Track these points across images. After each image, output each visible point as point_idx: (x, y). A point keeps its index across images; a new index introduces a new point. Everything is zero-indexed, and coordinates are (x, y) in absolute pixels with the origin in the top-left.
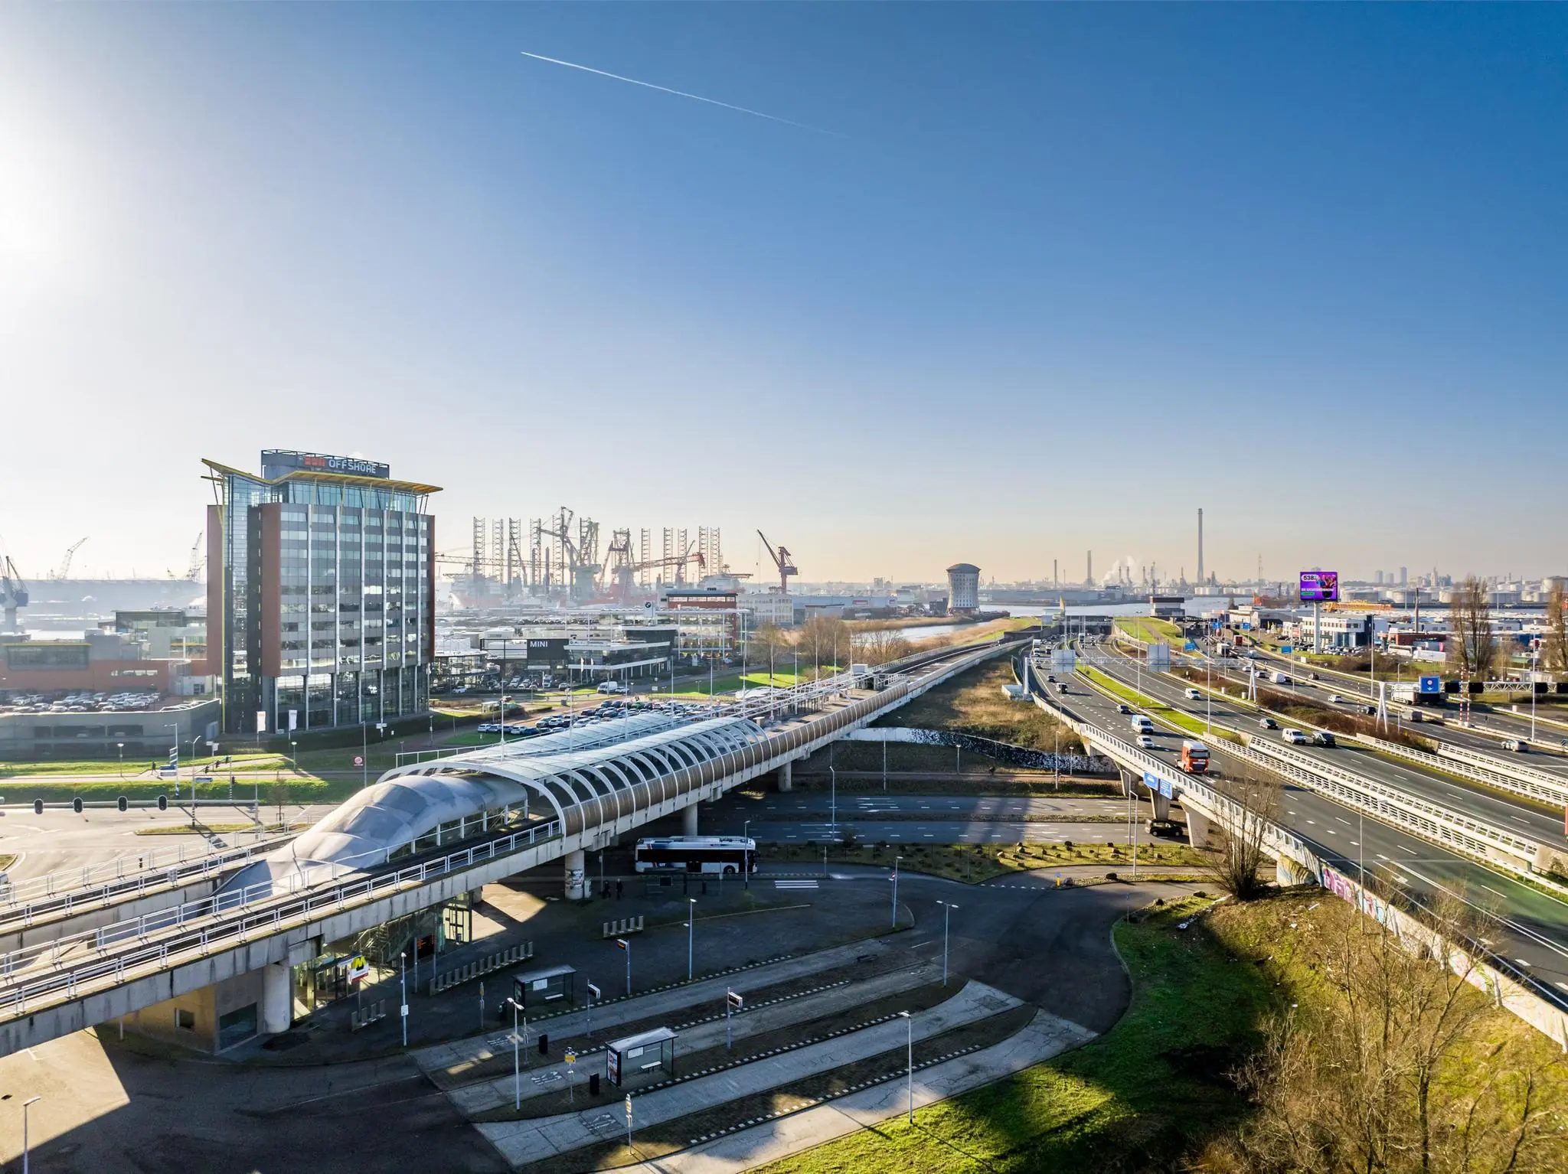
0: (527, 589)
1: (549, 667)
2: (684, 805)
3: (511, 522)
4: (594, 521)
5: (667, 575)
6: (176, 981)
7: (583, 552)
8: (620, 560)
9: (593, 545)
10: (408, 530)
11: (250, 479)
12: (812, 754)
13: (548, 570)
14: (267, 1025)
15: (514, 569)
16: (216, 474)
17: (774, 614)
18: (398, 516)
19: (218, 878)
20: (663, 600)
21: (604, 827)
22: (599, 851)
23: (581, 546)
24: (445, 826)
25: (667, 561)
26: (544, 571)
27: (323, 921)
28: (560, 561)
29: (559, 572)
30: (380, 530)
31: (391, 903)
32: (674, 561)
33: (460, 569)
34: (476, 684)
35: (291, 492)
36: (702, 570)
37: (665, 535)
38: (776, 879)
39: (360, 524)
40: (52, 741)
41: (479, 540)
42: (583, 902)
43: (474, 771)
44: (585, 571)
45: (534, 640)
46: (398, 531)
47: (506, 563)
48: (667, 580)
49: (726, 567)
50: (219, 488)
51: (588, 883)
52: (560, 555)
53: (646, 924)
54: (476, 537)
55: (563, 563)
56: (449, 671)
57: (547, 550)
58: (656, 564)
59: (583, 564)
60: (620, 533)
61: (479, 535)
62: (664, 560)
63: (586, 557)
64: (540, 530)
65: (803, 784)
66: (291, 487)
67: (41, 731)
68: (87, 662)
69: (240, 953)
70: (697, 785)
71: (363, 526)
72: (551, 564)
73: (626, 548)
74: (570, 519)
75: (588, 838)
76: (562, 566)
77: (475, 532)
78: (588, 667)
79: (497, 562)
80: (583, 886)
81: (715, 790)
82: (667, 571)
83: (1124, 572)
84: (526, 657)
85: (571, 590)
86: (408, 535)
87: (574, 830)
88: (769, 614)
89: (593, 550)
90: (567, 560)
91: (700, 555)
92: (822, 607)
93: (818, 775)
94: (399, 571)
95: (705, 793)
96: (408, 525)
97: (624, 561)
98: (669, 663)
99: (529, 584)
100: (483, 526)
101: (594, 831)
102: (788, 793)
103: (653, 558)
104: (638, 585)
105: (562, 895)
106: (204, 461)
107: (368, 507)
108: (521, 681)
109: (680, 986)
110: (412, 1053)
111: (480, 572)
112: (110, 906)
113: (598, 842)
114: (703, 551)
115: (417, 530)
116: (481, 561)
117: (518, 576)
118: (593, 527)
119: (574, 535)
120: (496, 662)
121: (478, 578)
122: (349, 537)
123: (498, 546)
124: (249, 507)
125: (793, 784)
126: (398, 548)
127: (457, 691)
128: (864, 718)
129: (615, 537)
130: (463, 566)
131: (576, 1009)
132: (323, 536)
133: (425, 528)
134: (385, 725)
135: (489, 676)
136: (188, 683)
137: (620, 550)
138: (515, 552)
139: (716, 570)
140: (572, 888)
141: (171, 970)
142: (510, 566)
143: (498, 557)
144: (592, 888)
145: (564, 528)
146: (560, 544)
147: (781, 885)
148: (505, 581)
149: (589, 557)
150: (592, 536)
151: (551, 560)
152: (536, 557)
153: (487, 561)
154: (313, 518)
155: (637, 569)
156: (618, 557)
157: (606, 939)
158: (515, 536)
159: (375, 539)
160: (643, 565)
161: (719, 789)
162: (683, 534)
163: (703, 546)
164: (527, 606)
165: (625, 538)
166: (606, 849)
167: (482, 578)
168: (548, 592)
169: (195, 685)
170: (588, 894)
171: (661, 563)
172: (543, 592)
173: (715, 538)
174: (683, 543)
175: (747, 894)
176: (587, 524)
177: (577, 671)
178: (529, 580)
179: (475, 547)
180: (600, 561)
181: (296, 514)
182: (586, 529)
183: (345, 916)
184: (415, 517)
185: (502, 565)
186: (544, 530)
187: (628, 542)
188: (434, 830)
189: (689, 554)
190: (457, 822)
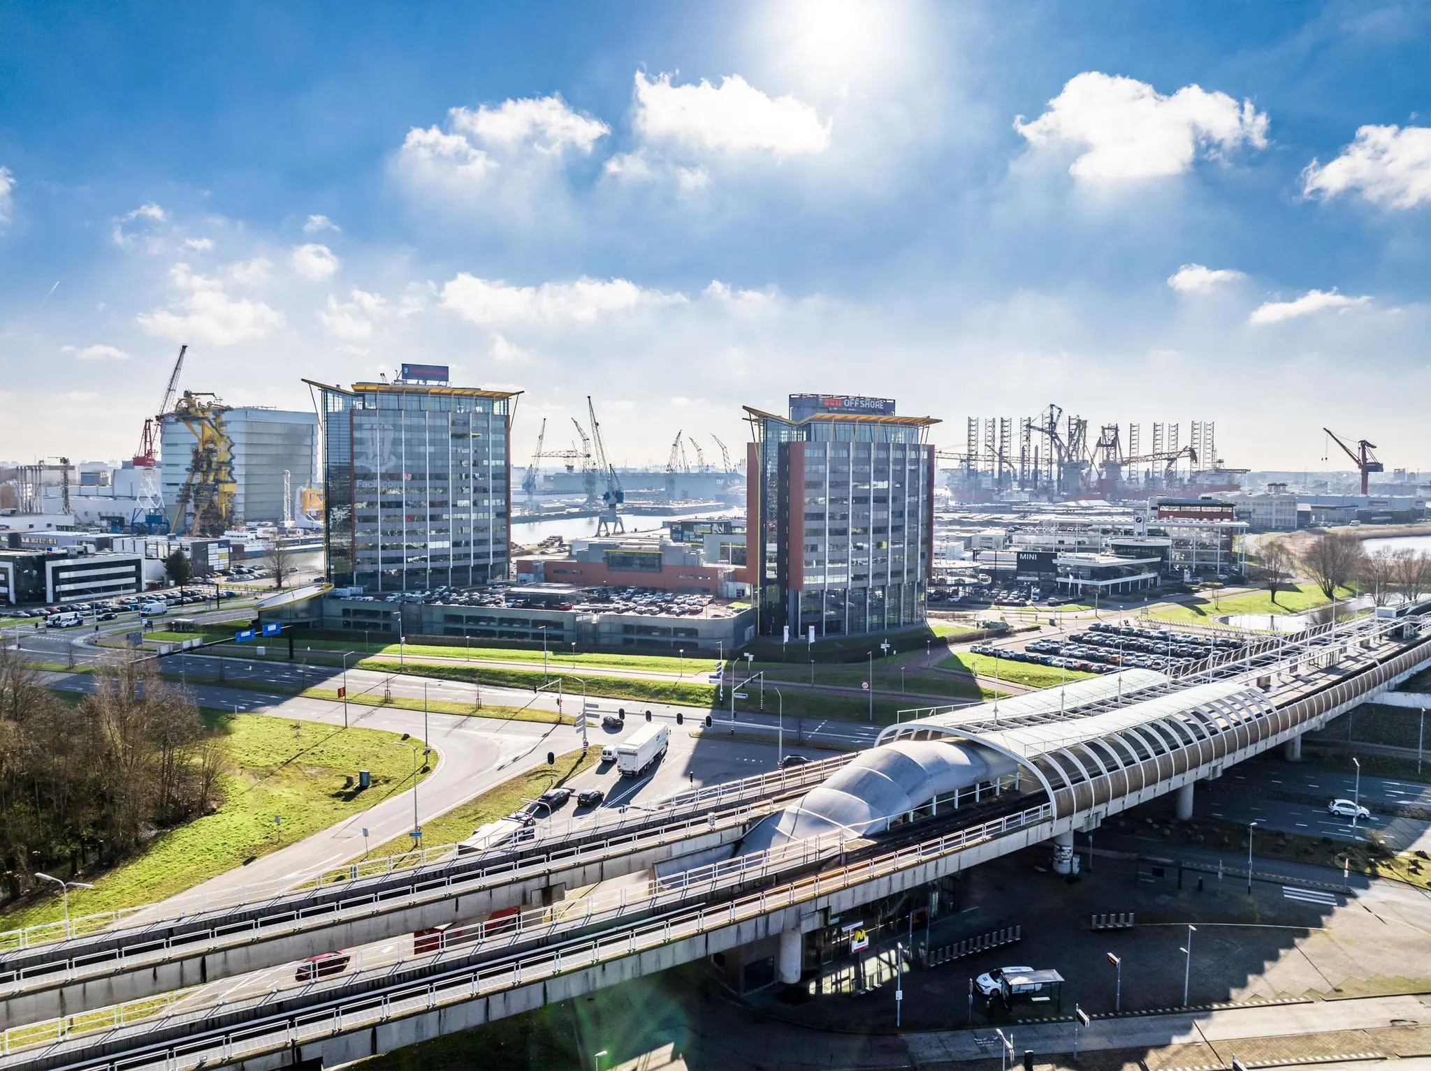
0: (1017, 484)
1: (1037, 579)
2: (1180, 785)
3: (1002, 421)
4: (1082, 418)
5: (1156, 471)
6: (710, 942)
7: (1071, 448)
8: (1108, 454)
9: (1081, 442)
10: (911, 460)
11: (778, 420)
12: (1327, 723)
13: (1036, 467)
14: (782, 976)
15: (1005, 465)
16: (753, 417)
17: (1274, 517)
18: (902, 447)
19: (747, 823)
20: (1153, 508)
21: (1094, 809)
22: (1089, 833)
23: (1070, 444)
24: (939, 797)
25: (1156, 456)
26: (1032, 467)
27: (831, 896)
28: (1048, 457)
29: (1048, 468)
30: (886, 461)
31: (890, 879)
32: (1164, 457)
33: (955, 464)
34: (969, 594)
35: (813, 432)
36: (1194, 465)
37: (1155, 430)
38: (1285, 885)
39: (870, 457)
41: (973, 438)
42: (1071, 878)
44: (1073, 467)
45: (1024, 551)
46: (902, 461)
47: (997, 459)
48: (1157, 475)
49: (1220, 461)
50: (756, 428)
51: (1076, 860)
52: (1048, 452)
53: (1136, 920)
54: (970, 436)
55: (1051, 459)
56: (945, 581)
57: (1037, 448)
58: (1145, 459)
59: (1071, 460)
60: (1108, 429)
61: (973, 433)
62: (1154, 455)
63: (1074, 453)
64: (1029, 426)
65: (1315, 755)
66: (813, 426)
67: (628, 628)
68: (660, 567)
69: (761, 920)
70: (1195, 765)
71: (872, 459)
72: (1039, 460)
73: (1114, 443)
74: (1059, 417)
75: (1078, 820)
76: (1050, 462)
77: (970, 431)
78: (1076, 581)
79: (989, 458)
80: (1071, 862)
81: (1215, 768)
82: (1156, 466)
84: (1015, 568)
85: (1059, 486)
86: (910, 464)
87: (1065, 813)
88: (1269, 517)
89: (1081, 446)
90: (1055, 457)
91: (1192, 451)
92: (1331, 508)
93: (1333, 744)
95: (1203, 771)
96: (911, 455)
97: (1112, 456)
98: (1159, 579)
99: (1018, 479)
100: (977, 425)
101: (1085, 813)
102: (1296, 763)
103: (1142, 454)
104: (1125, 479)
105: (1050, 867)
106: (744, 407)
107: (877, 441)
109: (1173, 1012)
110: (904, 1036)
111: (973, 467)
112: (664, 844)
113: (1088, 824)
114: (1195, 446)
115: (918, 459)
116: (974, 457)
117: (1008, 471)
118: (1081, 425)
119: (1062, 431)
120: (988, 572)
121: (972, 473)
123: (990, 444)
124: (780, 443)
125: (1302, 754)
127: (952, 600)
128: (1392, 680)
129: (1103, 432)
130: (958, 462)
131: (1062, 1018)
133: (926, 457)
134: (888, 646)
135: (981, 587)
136: (732, 587)
137: (1107, 446)
138: (1005, 449)
139: (1209, 465)
140: (1060, 862)
141: (706, 933)
142: (1000, 462)
143: (990, 453)
144: (1081, 864)
145: (1053, 425)
146: (1049, 441)
147: (1292, 894)
148: (996, 476)
149: (1077, 452)
150: (1080, 433)
151: (1039, 456)
152: (1026, 453)
153: (979, 457)
154: (830, 453)
155: (1124, 463)
156: (1105, 452)
157: (1093, 931)
158: (1006, 434)
160: (1129, 461)
161: (1219, 767)
162: (1174, 429)
163: (1195, 441)
164: (1016, 503)
165: (1113, 433)
166: (1096, 830)
167: (975, 473)
168: (1036, 487)
169: (738, 590)
170: (1076, 870)
171: (1151, 458)
172: (1030, 487)
173: (1209, 432)
174: (1174, 438)
175: (1250, 900)
176: (1075, 421)
177: (1065, 585)
178: (1019, 476)
179: (969, 445)
180: (1088, 456)
181: (816, 452)
182: (1074, 427)
183: (849, 891)
184: (917, 448)
185: (993, 461)
186: (1034, 427)
187: (1116, 438)
188: (930, 801)
189: (1180, 449)
190: (952, 794)
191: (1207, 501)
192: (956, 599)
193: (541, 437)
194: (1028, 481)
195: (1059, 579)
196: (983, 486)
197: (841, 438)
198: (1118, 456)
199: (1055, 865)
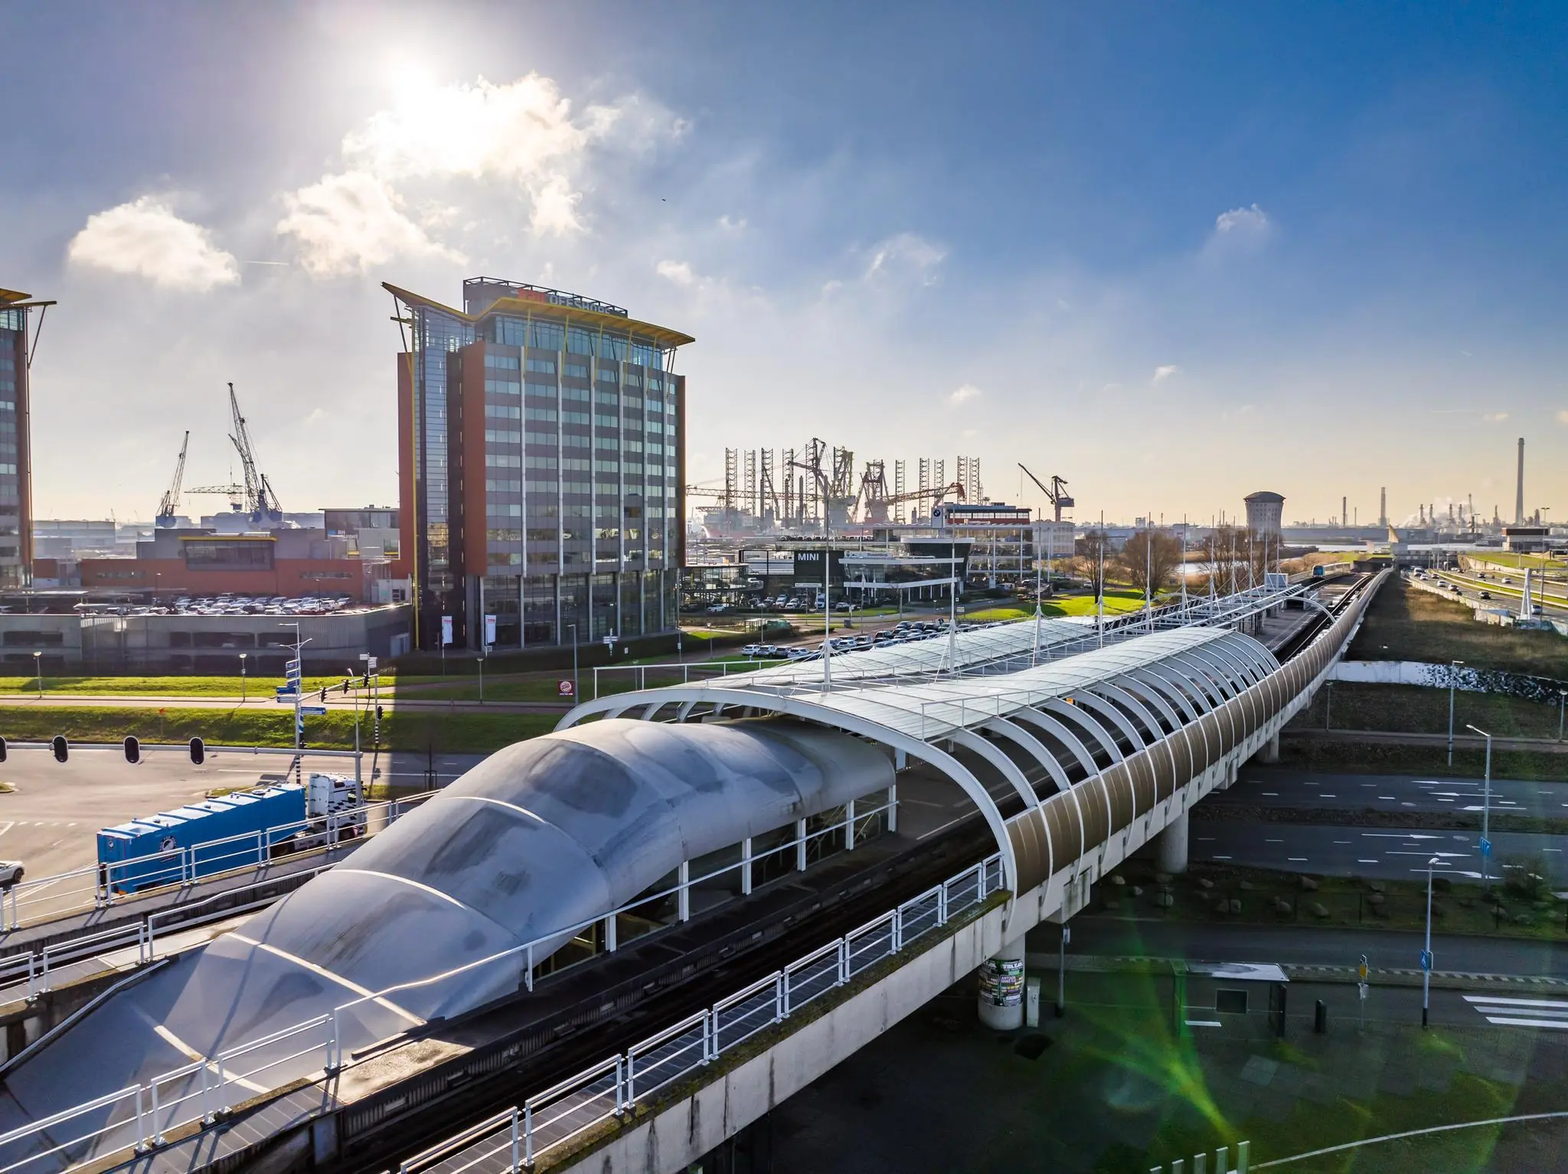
0: (780, 522)
3: (763, 452)
4: (848, 450)
5: (923, 509)
7: (837, 484)
8: (874, 492)
9: (847, 475)
10: (651, 392)
13: (801, 502)
15: (767, 501)
16: (402, 306)
17: (1053, 544)
18: (639, 371)
21: (1082, 861)
23: (835, 478)
25: (922, 494)
26: (797, 503)
28: (814, 493)
29: (813, 504)
30: (614, 388)
32: (930, 493)
33: (712, 502)
34: (734, 603)
37: (921, 467)
39: (589, 377)
40: (192, 653)
41: (731, 472)
42: (1026, 1040)
43: (764, 711)
44: (838, 504)
45: (802, 552)
46: (639, 392)
47: (758, 495)
48: (923, 514)
49: (986, 497)
51: (1034, 991)
52: (813, 487)
54: (728, 469)
55: (816, 495)
56: (704, 586)
57: (800, 482)
58: (911, 497)
59: (835, 496)
60: (874, 465)
61: (731, 466)
62: (920, 493)
63: (840, 489)
64: (791, 463)
66: (499, 325)
67: (178, 639)
68: (272, 560)
71: (593, 381)
72: (804, 496)
73: (881, 479)
74: (822, 451)
75: (1052, 895)
76: (815, 498)
77: (727, 463)
78: (869, 585)
79: (749, 495)
80: (1024, 999)
82: (923, 504)
83: (1427, 510)
84: (792, 572)
86: (651, 399)
87: (1030, 877)
89: (847, 480)
90: (821, 493)
91: (960, 487)
94: (639, 444)
96: (652, 385)
97: (878, 494)
99: (781, 517)
100: (735, 457)
101: (1066, 873)
103: (908, 491)
104: (891, 520)
106: (385, 285)
107: (599, 355)
108: (788, 600)
111: (733, 505)
113: (1069, 900)
114: (962, 483)
115: (662, 393)
116: (733, 493)
117: (771, 508)
118: (847, 457)
119: (827, 466)
120: (759, 577)
121: (731, 511)
122: (575, 394)
123: (750, 478)
124: (447, 354)
126: (638, 414)
127: (713, 609)
129: (869, 469)
130: (715, 499)
132: (541, 391)
133: (673, 392)
134: (615, 639)
135: (748, 593)
137: (873, 481)
138: (767, 484)
140: (998, 1002)
142: (762, 498)
143: (750, 489)
145: (817, 460)
146: (813, 478)
148: (758, 514)
149: (843, 489)
150: (846, 466)
151: (804, 492)
152: (789, 489)
153: (739, 494)
154: (526, 365)
155: (891, 502)
156: (871, 490)
158: (767, 467)
159: (608, 399)
160: (897, 499)
162: (940, 465)
163: (962, 478)
165: (878, 470)
166: (1080, 912)
167: (734, 511)
168: (801, 523)
169: (394, 591)
170: (1036, 1016)
171: (917, 496)
172: (796, 525)
173: (974, 468)
174: (940, 474)
176: (840, 453)
177: (856, 590)
178: (782, 515)
179: (727, 479)
180: (855, 491)
181: (505, 359)
182: (839, 459)
184: (660, 375)
185: (754, 497)
186: (797, 464)
187: (882, 473)
188: (672, 878)
189: (947, 484)
190: (735, 850)
191: (1001, 507)
192: (719, 609)
193: (182, 456)
194: (792, 519)
195: (846, 584)
196: (744, 525)
197: (545, 345)
198: (884, 494)
199: (985, 1011)
